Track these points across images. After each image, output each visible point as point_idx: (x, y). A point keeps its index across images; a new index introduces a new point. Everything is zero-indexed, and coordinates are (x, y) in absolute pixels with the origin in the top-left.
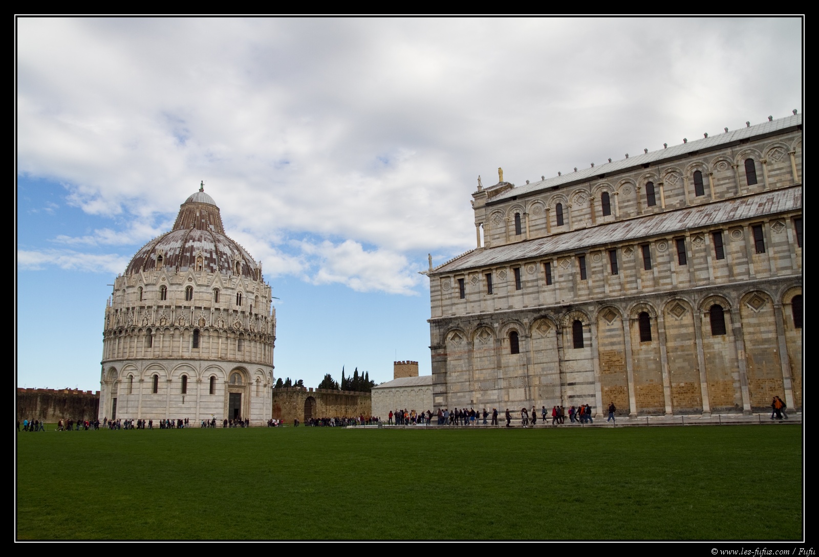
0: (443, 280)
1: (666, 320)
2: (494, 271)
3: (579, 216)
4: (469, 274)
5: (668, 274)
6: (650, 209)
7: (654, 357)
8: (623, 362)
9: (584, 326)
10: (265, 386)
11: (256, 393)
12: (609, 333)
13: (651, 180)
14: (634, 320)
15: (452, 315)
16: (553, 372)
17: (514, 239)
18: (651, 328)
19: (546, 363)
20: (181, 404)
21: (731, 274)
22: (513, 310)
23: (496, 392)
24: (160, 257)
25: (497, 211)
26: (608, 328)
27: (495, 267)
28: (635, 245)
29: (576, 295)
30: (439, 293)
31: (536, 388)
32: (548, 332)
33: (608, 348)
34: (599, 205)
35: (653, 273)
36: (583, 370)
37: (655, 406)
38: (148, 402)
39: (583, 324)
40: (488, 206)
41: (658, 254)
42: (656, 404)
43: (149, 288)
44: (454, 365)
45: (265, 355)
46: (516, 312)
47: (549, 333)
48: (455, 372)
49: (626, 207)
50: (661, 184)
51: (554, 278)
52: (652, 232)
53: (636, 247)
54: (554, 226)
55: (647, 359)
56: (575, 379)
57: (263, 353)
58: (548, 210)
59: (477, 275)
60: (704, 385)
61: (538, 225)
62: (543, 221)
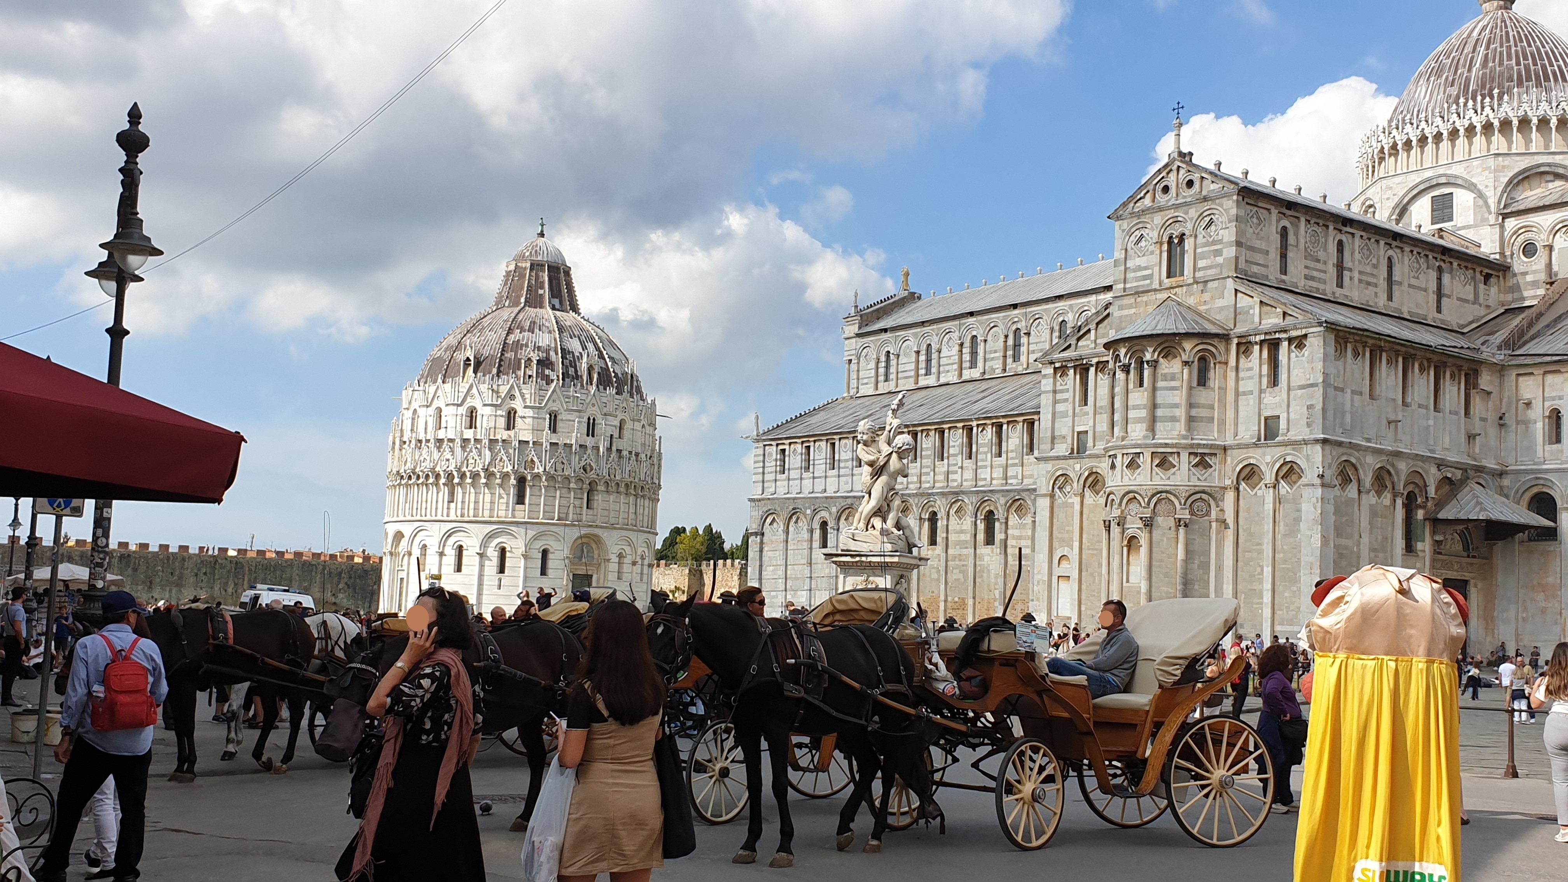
0: (767, 448)
1: (950, 523)
2: (812, 443)
3: (947, 365)
4: (790, 443)
5: (956, 468)
7: (937, 564)
10: (634, 563)
14: (924, 520)
15: (771, 495)
17: (882, 387)
18: (938, 531)
20: (496, 589)
22: (825, 495)
23: (804, 593)
24: (468, 359)
25: (867, 345)
27: (813, 439)
28: (932, 429)
30: (762, 465)
34: (967, 353)
35: (945, 465)
40: (859, 337)
41: (951, 443)
43: (452, 410)
46: (827, 498)
48: (770, 566)
49: (993, 359)
50: (1028, 334)
53: (933, 432)
54: (922, 375)
58: (918, 352)
59: (797, 446)
61: (907, 371)
62: (912, 366)
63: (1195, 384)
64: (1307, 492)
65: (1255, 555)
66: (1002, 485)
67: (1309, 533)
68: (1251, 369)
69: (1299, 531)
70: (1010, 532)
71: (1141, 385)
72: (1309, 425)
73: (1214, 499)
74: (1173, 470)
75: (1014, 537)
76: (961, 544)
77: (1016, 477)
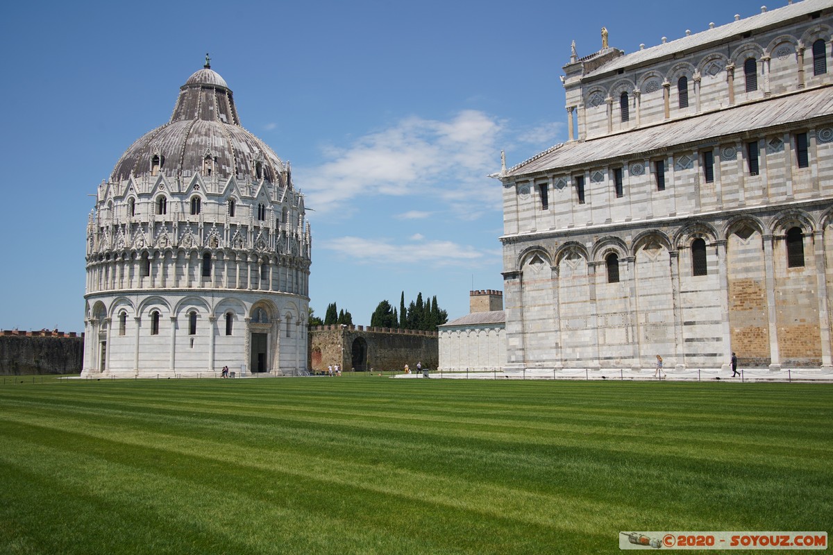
0: (520, 185)
1: (826, 237)
2: (587, 173)
3: (711, 93)
4: (554, 177)
5: (831, 173)
6: (817, 78)
7: (807, 288)
8: (762, 295)
9: (708, 246)
10: (298, 324)
11: (286, 332)
12: (742, 256)
13: (821, 36)
14: (779, 238)
15: (531, 232)
16: (665, 307)
17: (620, 127)
18: (805, 249)
19: (655, 295)
22: (612, 224)
23: (589, 332)
25: (596, 89)
26: (741, 248)
27: (588, 168)
28: (786, 133)
29: (699, 204)
30: (515, 202)
31: (641, 328)
32: (658, 253)
33: (741, 276)
34: (741, 77)
35: (811, 172)
36: (706, 305)
37: (808, 356)
38: (147, 347)
39: (707, 243)
40: (585, 83)
41: (820, 145)
42: (808, 353)
44: (533, 297)
45: (297, 283)
47: (660, 255)
48: (535, 306)
49: (781, 77)
51: (668, 181)
52: (813, 115)
53: (787, 136)
54: (675, 109)
55: (797, 292)
56: (694, 316)
57: (295, 281)
58: (667, 86)
59: (564, 178)
61: (652, 107)
62: (660, 102)
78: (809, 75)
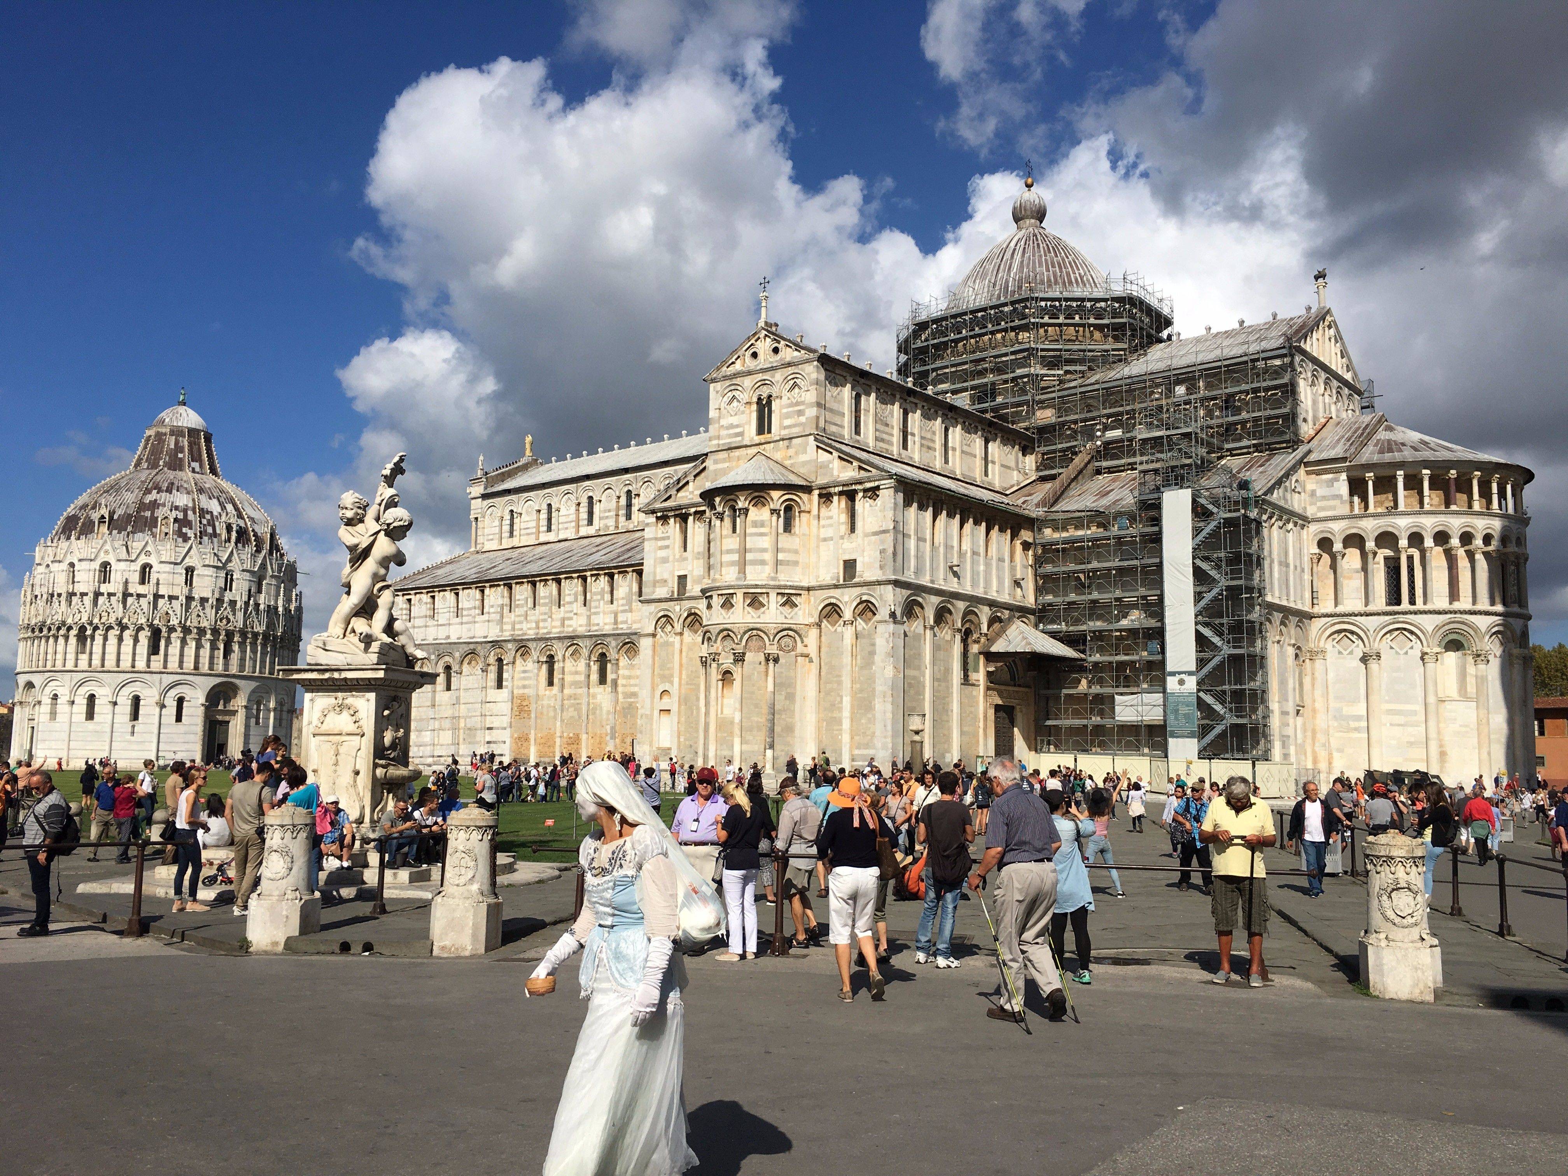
1: (566, 665)
2: (437, 593)
3: (566, 522)
4: (415, 594)
5: (571, 615)
7: (555, 704)
8: (530, 708)
9: (505, 665)
12: (522, 675)
13: (630, 488)
14: (542, 662)
16: (476, 714)
17: (506, 543)
18: (555, 672)
19: (471, 703)
20: (128, 737)
21: (616, 623)
22: (449, 641)
24: (103, 517)
25: (494, 504)
26: (521, 668)
27: (437, 590)
28: (550, 579)
29: (502, 630)
31: (462, 731)
33: (521, 691)
34: (584, 512)
35: (562, 612)
36: (499, 714)
39: (504, 662)
41: (567, 592)
43: (85, 565)
46: (450, 644)
47: (476, 669)
49: (607, 517)
50: (638, 495)
51: (486, 608)
53: (550, 582)
54: (543, 532)
55: (549, 706)
58: (539, 511)
60: (584, 737)
61: (529, 529)
62: (534, 524)
63: (781, 530)
64: (881, 628)
65: (835, 686)
66: (614, 629)
67: (882, 665)
68: (831, 518)
69: (873, 663)
70: (621, 672)
71: (734, 531)
72: (881, 567)
73: (800, 636)
74: (762, 609)
75: (625, 677)
76: (576, 684)
77: (626, 622)
78: (622, 519)
